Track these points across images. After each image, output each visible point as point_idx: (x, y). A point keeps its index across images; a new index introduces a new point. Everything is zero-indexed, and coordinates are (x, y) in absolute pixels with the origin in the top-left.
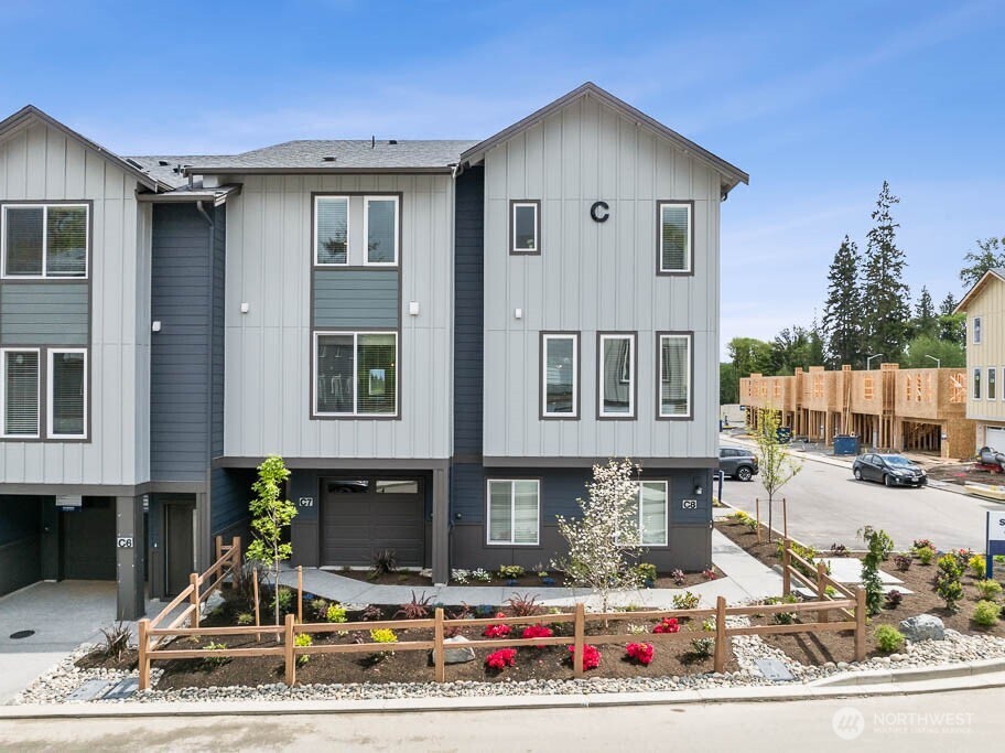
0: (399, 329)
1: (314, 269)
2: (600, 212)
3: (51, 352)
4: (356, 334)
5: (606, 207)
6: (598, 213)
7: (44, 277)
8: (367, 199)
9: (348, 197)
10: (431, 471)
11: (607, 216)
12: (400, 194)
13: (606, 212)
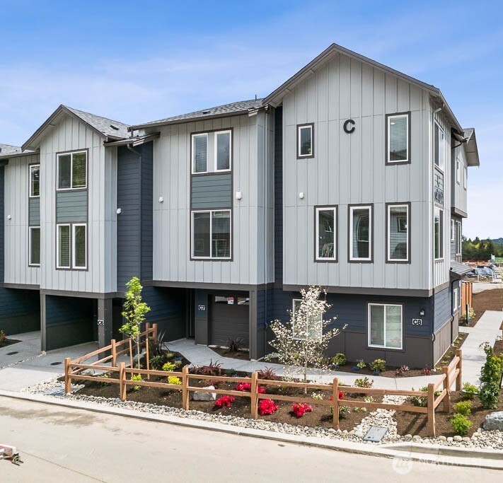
0: (232, 208)
1: (192, 176)
2: (349, 127)
3: (74, 225)
4: (211, 211)
5: (353, 123)
6: (348, 127)
7: (71, 189)
8: (216, 133)
9: (207, 134)
10: (248, 292)
11: (353, 129)
12: (232, 129)
13: (353, 126)
